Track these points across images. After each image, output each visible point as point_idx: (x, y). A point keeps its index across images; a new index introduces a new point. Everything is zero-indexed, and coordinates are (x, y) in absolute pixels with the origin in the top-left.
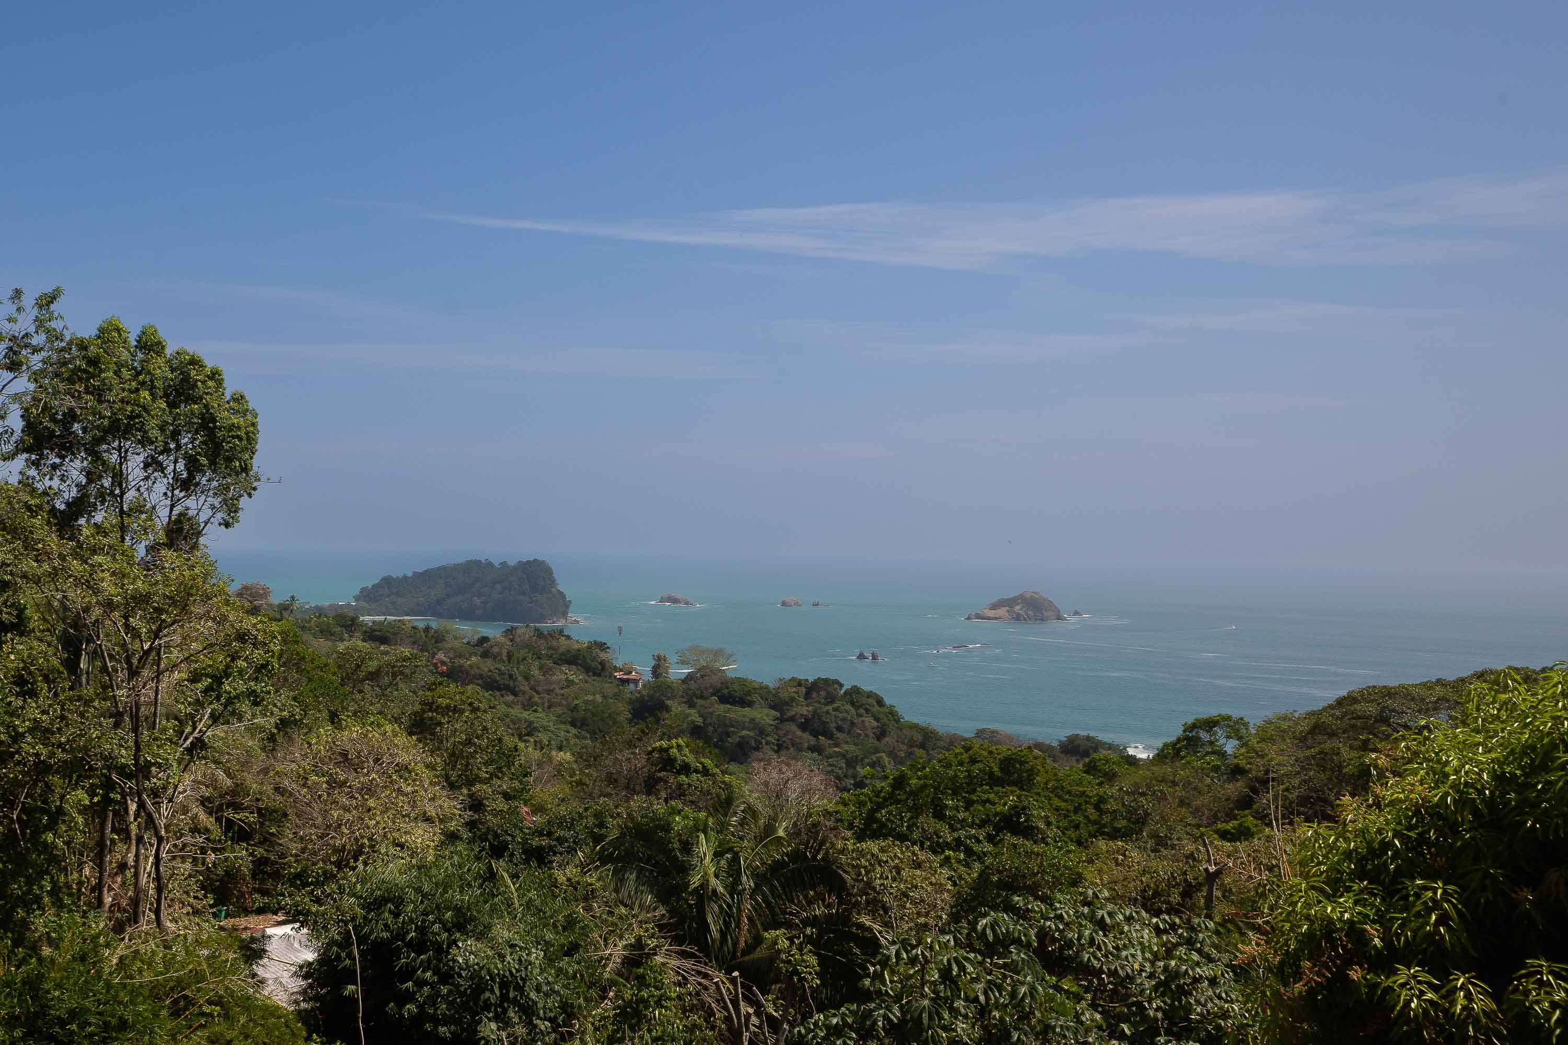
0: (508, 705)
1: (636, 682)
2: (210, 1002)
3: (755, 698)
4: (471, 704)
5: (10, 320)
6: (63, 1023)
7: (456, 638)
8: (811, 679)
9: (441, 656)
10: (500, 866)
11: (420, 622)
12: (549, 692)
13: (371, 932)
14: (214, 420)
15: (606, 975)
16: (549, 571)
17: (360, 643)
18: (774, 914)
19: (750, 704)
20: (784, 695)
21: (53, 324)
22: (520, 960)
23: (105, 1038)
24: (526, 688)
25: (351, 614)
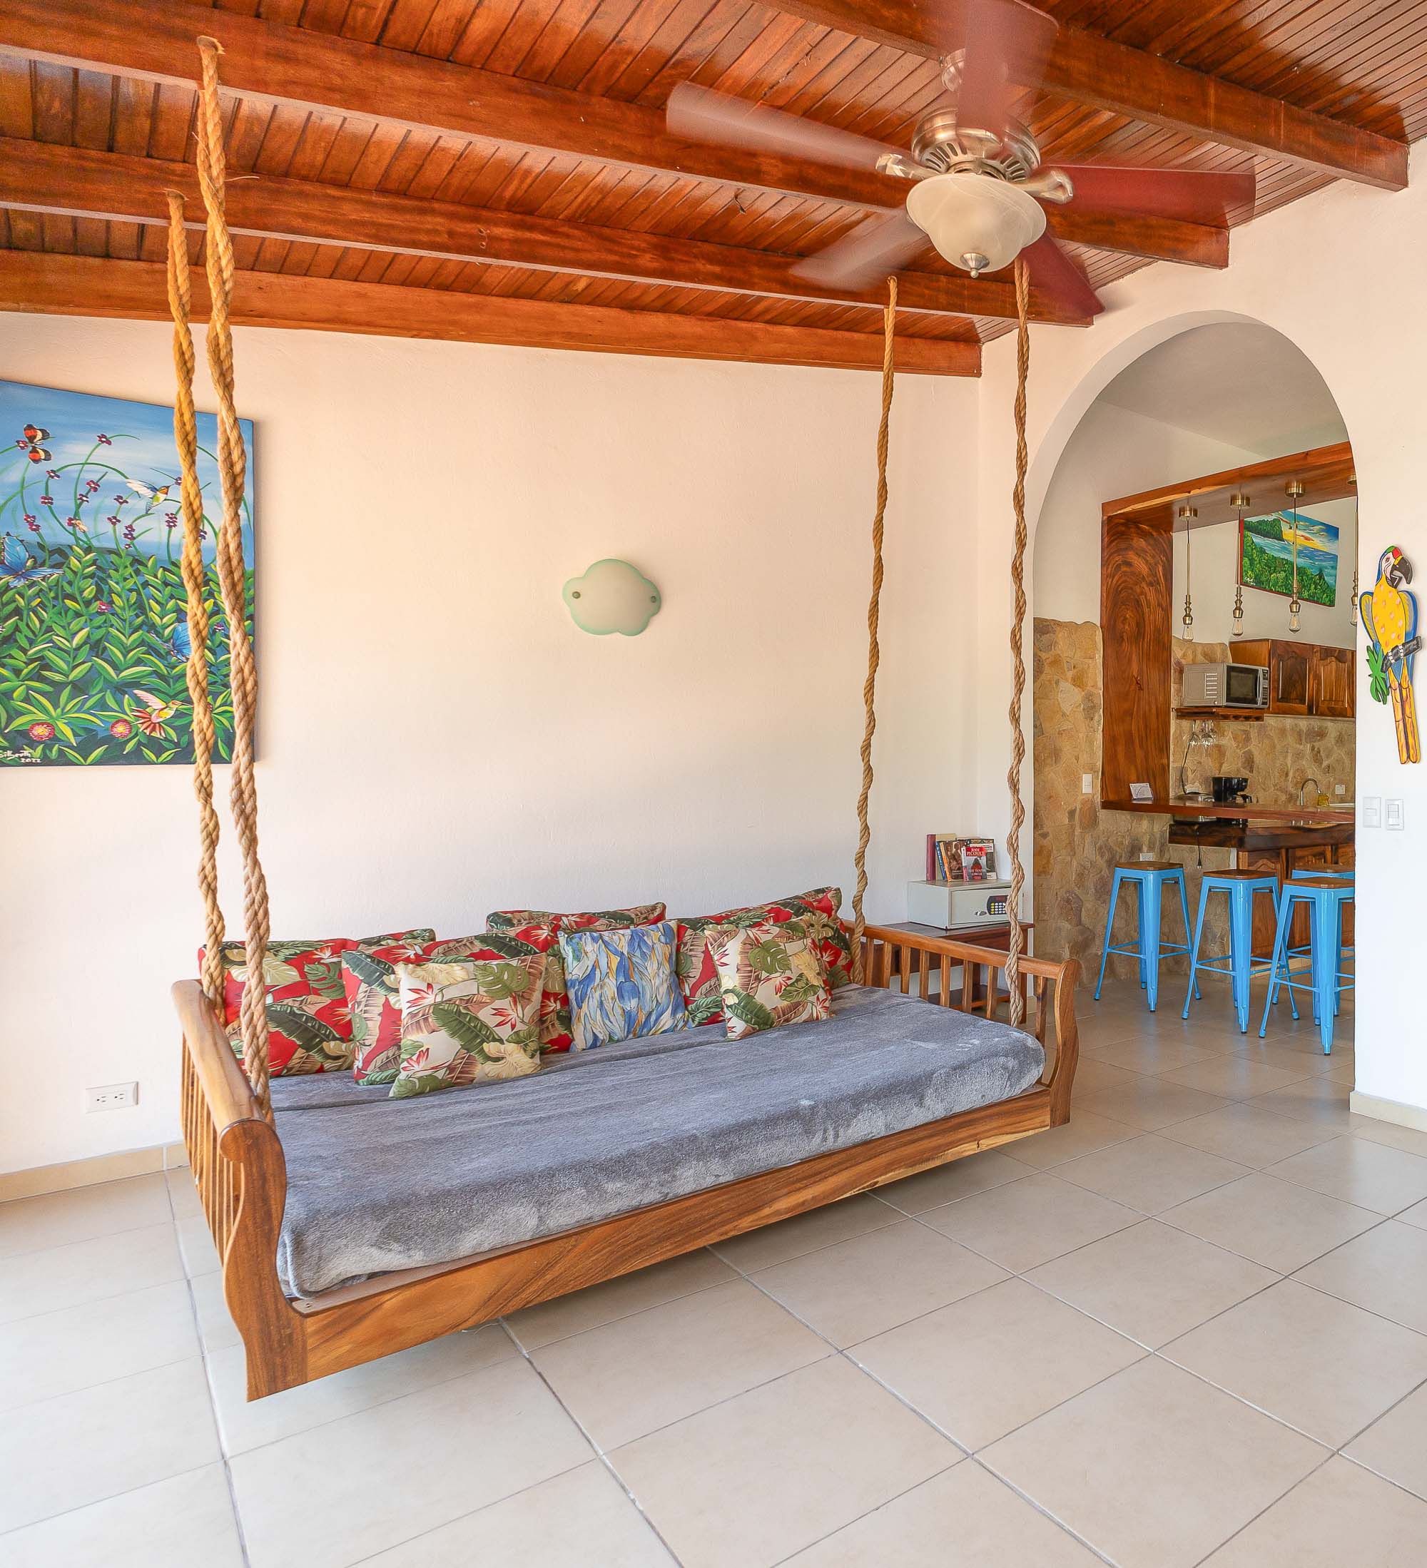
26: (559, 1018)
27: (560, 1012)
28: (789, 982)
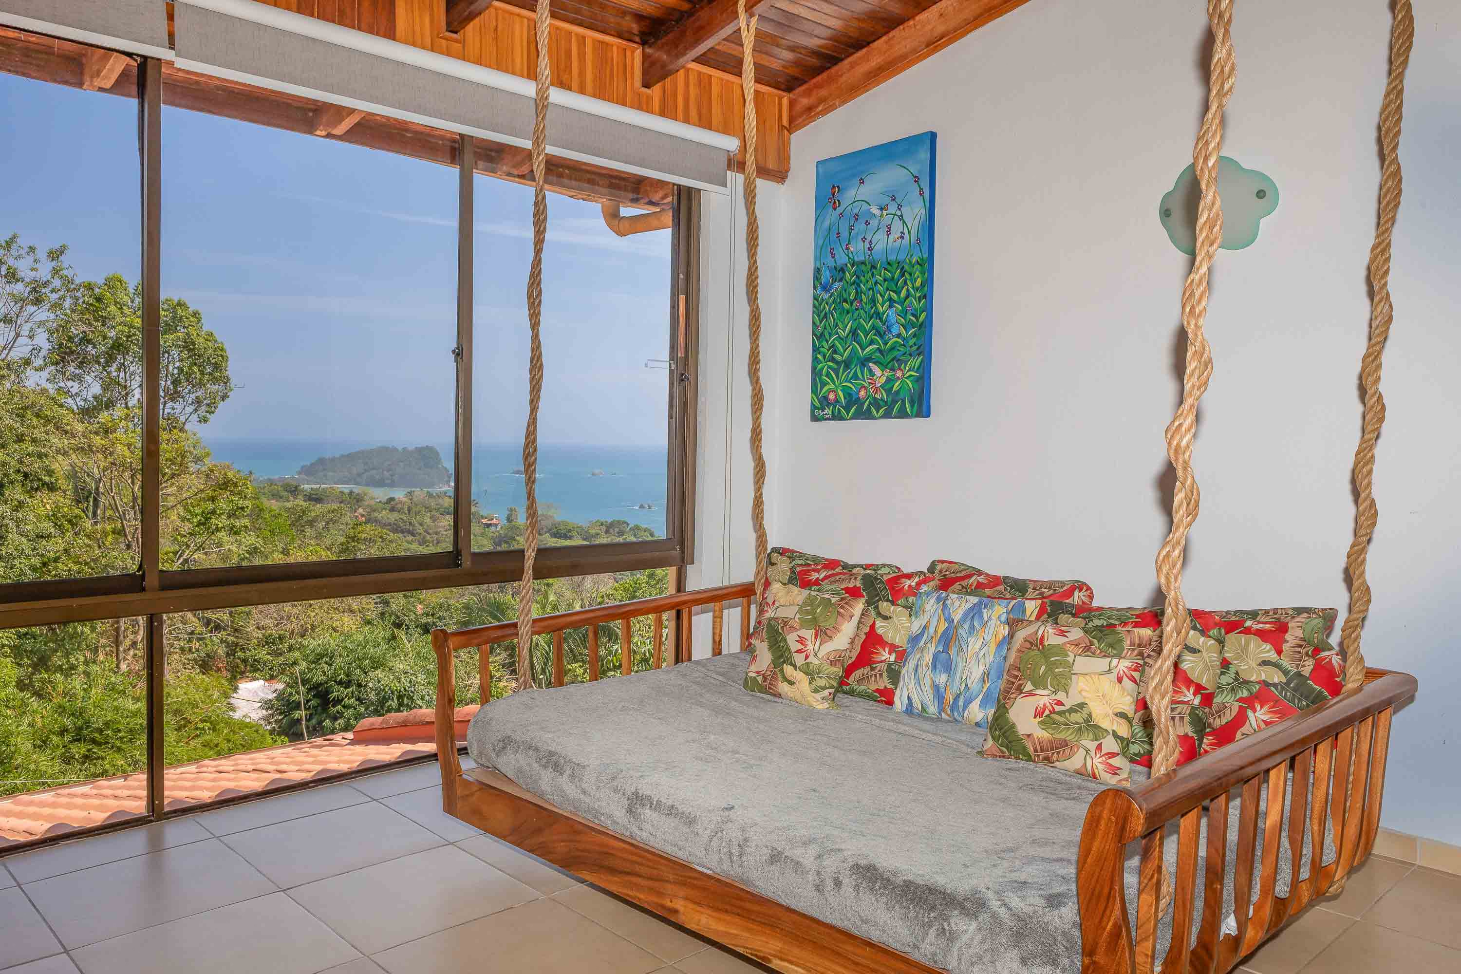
0: (408, 542)
1: (496, 525)
2: (202, 721)
3: (574, 533)
4: (381, 537)
5: (32, 269)
6: (100, 731)
7: (372, 498)
8: (609, 521)
9: (361, 510)
10: (401, 634)
11: (346, 488)
12: (437, 533)
13: (312, 678)
14: (193, 343)
15: (469, 696)
16: (437, 453)
17: (302, 503)
18: (574, 656)
19: (571, 538)
20: (593, 532)
21: (65, 272)
22: (410, 681)
23: (131, 739)
24: (421, 531)
25: (295, 483)
26: (890, 669)
27: (892, 664)
28: (1058, 708)
